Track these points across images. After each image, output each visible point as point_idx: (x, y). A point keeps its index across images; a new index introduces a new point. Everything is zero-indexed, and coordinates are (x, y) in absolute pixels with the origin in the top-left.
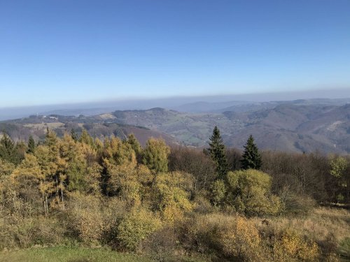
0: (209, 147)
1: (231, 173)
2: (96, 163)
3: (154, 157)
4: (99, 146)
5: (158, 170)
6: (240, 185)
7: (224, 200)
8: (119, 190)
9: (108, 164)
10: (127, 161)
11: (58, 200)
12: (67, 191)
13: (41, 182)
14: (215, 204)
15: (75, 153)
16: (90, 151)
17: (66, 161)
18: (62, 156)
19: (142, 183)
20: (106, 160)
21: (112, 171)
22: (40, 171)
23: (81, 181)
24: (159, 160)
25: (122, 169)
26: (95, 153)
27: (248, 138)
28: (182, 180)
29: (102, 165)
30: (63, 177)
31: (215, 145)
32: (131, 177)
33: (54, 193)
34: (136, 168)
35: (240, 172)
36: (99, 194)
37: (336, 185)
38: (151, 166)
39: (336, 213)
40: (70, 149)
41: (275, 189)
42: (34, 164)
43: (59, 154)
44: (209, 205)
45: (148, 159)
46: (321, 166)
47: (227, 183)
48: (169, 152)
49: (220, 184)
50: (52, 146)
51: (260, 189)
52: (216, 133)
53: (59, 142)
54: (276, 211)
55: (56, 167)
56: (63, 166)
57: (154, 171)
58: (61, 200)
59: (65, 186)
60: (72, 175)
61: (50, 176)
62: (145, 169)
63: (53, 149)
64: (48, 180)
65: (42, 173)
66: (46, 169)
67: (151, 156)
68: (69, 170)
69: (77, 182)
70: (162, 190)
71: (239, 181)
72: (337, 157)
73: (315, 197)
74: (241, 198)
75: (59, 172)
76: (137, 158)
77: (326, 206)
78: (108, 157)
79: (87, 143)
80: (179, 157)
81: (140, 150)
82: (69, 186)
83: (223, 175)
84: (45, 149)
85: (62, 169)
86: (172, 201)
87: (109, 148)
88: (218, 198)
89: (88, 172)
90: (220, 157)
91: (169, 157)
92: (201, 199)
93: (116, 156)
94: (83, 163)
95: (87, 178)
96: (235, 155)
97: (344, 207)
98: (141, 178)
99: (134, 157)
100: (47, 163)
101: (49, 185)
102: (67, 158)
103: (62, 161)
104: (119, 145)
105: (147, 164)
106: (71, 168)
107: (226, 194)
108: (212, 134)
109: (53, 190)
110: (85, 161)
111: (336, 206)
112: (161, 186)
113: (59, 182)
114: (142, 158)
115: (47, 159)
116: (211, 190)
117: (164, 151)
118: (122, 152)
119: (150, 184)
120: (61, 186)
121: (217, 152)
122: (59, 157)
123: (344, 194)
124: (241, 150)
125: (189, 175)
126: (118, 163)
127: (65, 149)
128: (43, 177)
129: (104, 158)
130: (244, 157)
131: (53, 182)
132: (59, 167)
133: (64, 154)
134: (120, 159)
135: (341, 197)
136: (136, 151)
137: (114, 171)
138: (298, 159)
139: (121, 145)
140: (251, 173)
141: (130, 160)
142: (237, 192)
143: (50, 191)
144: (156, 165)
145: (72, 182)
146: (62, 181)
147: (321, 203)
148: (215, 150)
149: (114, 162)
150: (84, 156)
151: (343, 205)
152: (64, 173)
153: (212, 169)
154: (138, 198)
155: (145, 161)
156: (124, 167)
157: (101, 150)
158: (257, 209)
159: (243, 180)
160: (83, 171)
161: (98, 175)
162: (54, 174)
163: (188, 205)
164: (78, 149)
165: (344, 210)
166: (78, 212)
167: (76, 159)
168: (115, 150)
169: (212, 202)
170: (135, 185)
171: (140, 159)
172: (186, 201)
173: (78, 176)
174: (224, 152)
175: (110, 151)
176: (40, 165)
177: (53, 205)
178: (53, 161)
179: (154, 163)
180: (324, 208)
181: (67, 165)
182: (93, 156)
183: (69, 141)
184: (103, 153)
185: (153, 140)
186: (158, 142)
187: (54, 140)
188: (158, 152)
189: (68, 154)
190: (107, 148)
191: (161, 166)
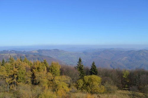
0: (77, 66)
1: (85, 77)
2: (30, 71)
3: (54, 69)
4: (31, 64)
5: (55, 75)
6: (89, 81)
7: (83, 87)
8: (39, 83)
9: (35, 71)
10: (43, 70)
11: (13, 86)
12: (17, 82)
13: (7, 78)
14: (79, 89)
15: (21, 66)
16: (27, 66)
17: (18, 70)
19: (49, 80)
20: (34, 70)
21: (36, 74)
22: (6, 73)
23: (23, 78)
24: (56, 70)
25: (40, 74)
26: (29, 67)
27: (92, 62)
28: (65, 79)
29: (32, 72)
30: (16, 76)
31: (80, 65)
32: (44, 77)
33: (12, 83)
34: (47, 73)
35: (89, 76)
36: (30, 84)
37: (125, 81)
38: (53, 73)
39: (125, 92)
40: (19, 65)
41: (103, 83)
42: (4, 70)
43: (14, 67)
44: (76, 89)
45: (52, 70)
46: (120, 74)
47: (84, 80)
48: (60, 67)
49: (81, 81)
50: (12, 63)
51: (97, 83)
52: (80, 60)
53: (15, 61)
54: (103, 91)
56: (16, 72)
57: (54, 75)
58: (14, 86)
59: (17, 80)
60: (19, 76)
61: (10, 76)
62: (50, 74)
64: (9, 77)
65: (7, 74)
66: (9, 73)
67: (53, 69)
69: (21, 79)
70: (57, 83)
71: (89, 80)
72: (125, 70)
73: (118, 86)
74: (89, 87)
75: (14, 74)
76: (47, 70)
77: (121, 89)
78: (35, 69)
79: (26, 62)
80: (64, 70)
81: (48, 66)
82: (18, 80)
83: (82, 77)
84: (9, 64)
85: (15, 73)
86: (61, 88)
87: (36, 65)
88: (80, 87)
89: (26, 75)
90: (81, 70)
91: (60, 70)
92: (73, 87)
93: (38, 68)
94: (24, 71)
95: (26, 77)
96: (87, 69)
97: (128, 90)
98: (48, 78)
99: (46, 69)
100: (9, 70)
101: (10, 79)
102: (18, 69)
103: (15, 70)
104: (39, 64)
105: (51, 72)
106: (19, 73)
107: (83, 85)
108: (78, 60)
109: (11, 82)
110: (25, 70)
111: (124, 89)
112: (57, 81)
113: (14, 78)
114: (49, 70)
115: (9, 68)
116: (77, 83)
117: (59, 67)
118: (41, 67)
119: (52, 80)
120: (15, 80)
121: (80, 68)
122: (14, 68)
123: (128, 85)
124: (90, 68)
125: (68, 77)
126: (39, 71)
127: (17, 64)
128: (8, 76)
129: (33, 69)
130: (91, 70)
131: (12, 78)
132: (14, 72)
133: (17, 67)
135: (126, 86)
136: (47, 67)
138: (112, 71)
139: (41, 64)
140: (94, 76)
141: (44, 70)
142: (88, 84)
143: (10, 82)
144: (55, 73)
145: (19, 78)
146: (15, 78)
147: (120, 88)
148: (79, 67)
149: (37, 71)
150: (25, 68)
151: (127, 89)
152: (16, 75)
153: (78, 75)
154: (47, 86)
155: (50, 71)
156: (41, 73)
157: (32, 66)
158: (95, 91)
159: (90, 79)
160: (24, 74)
161: (31, 76)
162: (12, 75)
163: (68, 89)
164: (22, 65)
165: (127, 91)
166: (21, 91)
167: (21, 69)
168: (38, 66)
169: (77, 88)
170: (46, 81)
171: (48, 70)
172: (67, 88)
173: (22, 76)
174: (83, 68)
175: (36, 66)
176: (6, 71)
177: (11, 88)
178: (12, 69)
179: (54, 72)
180: (120, 90)
181: (18, 71)
182: (29, 68)
183: (19, 61)
184: (33, 67)
185: (54, 62)
186: (56, 63)
187: (13, 61)
188: (56, 67)
189: (18, 67)
190: (34, 65)
191: (57, 73)
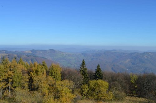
0: (80, 69)
1: (91, 81)
2: (27, 74)
3: (54, 73)
4: (27, 66)
5: (56, 79)
6: (95, 87)
7: (87, 93)
8: (37, 88)
9: (33, 75)
11: (8, 92)
12: (12, 87)
14: (83, 95)
15: (17, 69)
16: (24, 68)
17: (13, 73)
18: (11, 70)
19: (49, 85)
20: (31, 73)
23: (19, 83)
24: (57, 74)
26: (26, 69)
28: (68, 84)
29: (30, 76)
30: (10, 80)
31: (83, 68)
32: (44, 82)
33: (5, 88)
34: (46, 77)
35: (95, 81)
36: (27, 90)
37: (133, 87)
38: (53, 77)
39: (134, 99)
40: (15, 67)
43: (9, 69)
44: (81, 96)
45: (52, 73)
46: (127, 79)
47: (89, 86)
48: (61, 70)
49: (85, 86)
50: (6, 65)
51: (104, 89)
52: (83, 62)
53: (10, 63)
55: (7, 75)
56: (11, 75)
57: (54, 79)
58: (9, 91)
59: (11, 85)
60: (15, 80)
61: (4, 80)
62: (50, 78)
63: (6, 66)
66: (2, 76)
67: (53, 72)
68: (13, 77)
69: (17, 83)
71: (95, 85)
74: (95, 93)
76: (46, 73)
78: (33, 71)
79: (22, 64)
80: (67, 73)
82: (14, 85)
83: (86, 82)
84: (3, 66)
85: (10, 77)
86: (64, 94)
87: (33, 67)
88: (85, 93)
89: (23, 79)
91: (61, 73)
92: (77, 93)
93: (37, 71)
94: (20, 74)
95: (22, 81)
96: (91, 73)
98: (49, 83)
99: (45, 72)
100: (3, 73)
101: (3, 84)
102: (13, 71)
103: (10, 73)
104: (38, 66)
105: (51, 76)
106: (15, 76)
107: (88, 91)
108: (81, 63)
109: (5, 86)
111: (133, 96)
112: (58, 87)
113: (8, 83)
114: (49, 73)
115: (3, 71)
116: (82, 89)
118: (40, 70)
119: (53, 85)
120: (9, 85)
121: (84, 72)
122: (9, 71)
123: (136, 91)
124: (94, 71)
125: (72, 82)
126: (38, 75)
127: (12, 66)
128: (1, 80)
129: (31, 72)
130: (95, 74)
131: (5, 83)
132: (9, 75)
133: (11, 69)
134: (38, 73)
135: (134, 92)
136: (46, 69)
137: (35, 78)
139: (39, 66)
140: (100, 81)
141: (43, 73)
142: (93, 90)
143: (3, 87)
144: (56, 76)
145: (14, 83)
146: (10, 82)
148: (82, 70)
149: (35, 74)
150: (21, 70)
152: (11, 78)
153: (81, 79)
154: (47, 92)
155: (50, 74)
156: (40, 77)
158: (103, 98)
160: (20, 77)
161: (28, 80)
162: (6, 79)
164: (18, 67)
165: (137, 97)
166: (18, 98)
167: (17, 72)
168: (36, 68)
173: (18, 80)
174: (87, 71)
175: (34, 69)
177: (5, 94)
178: (6, 72)
179: (54, 75)
180: (129, 97)
181: (13, 74)
182: (25, 71)
183: (14, 63)
184: (30, 69)
185: (53, 64)
186: (56, 65)
187: (7, 62)
188: (57, 70)
189: (13, 69)
190: (32, 67)
191: (58, 77)
